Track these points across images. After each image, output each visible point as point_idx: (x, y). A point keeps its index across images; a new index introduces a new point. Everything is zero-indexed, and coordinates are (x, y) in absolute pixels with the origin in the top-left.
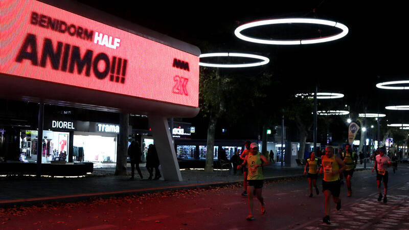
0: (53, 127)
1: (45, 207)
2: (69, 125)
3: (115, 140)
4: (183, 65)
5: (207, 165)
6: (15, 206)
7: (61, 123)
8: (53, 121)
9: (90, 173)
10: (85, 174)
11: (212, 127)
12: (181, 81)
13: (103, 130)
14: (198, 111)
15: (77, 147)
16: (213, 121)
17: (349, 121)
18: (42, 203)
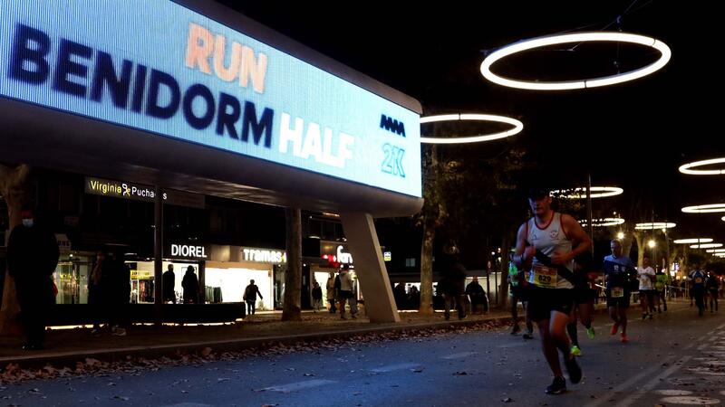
0: (173, 254)
1: (185, 359)
2: (198, 251)
3: (269, 275)
4: (397, 127)
5: (423, 304)
6: (128, 357)
7: (185, 249)
8: (173, 246)
9: (241, 320)
10: (234, 321)
11: (428, 243)
12: (393, 153)
13: (251, 259)
14: (422, 205)
15: (210, 288)
16: (428, 233)
17: (621, 236)
18: (178, 352)
